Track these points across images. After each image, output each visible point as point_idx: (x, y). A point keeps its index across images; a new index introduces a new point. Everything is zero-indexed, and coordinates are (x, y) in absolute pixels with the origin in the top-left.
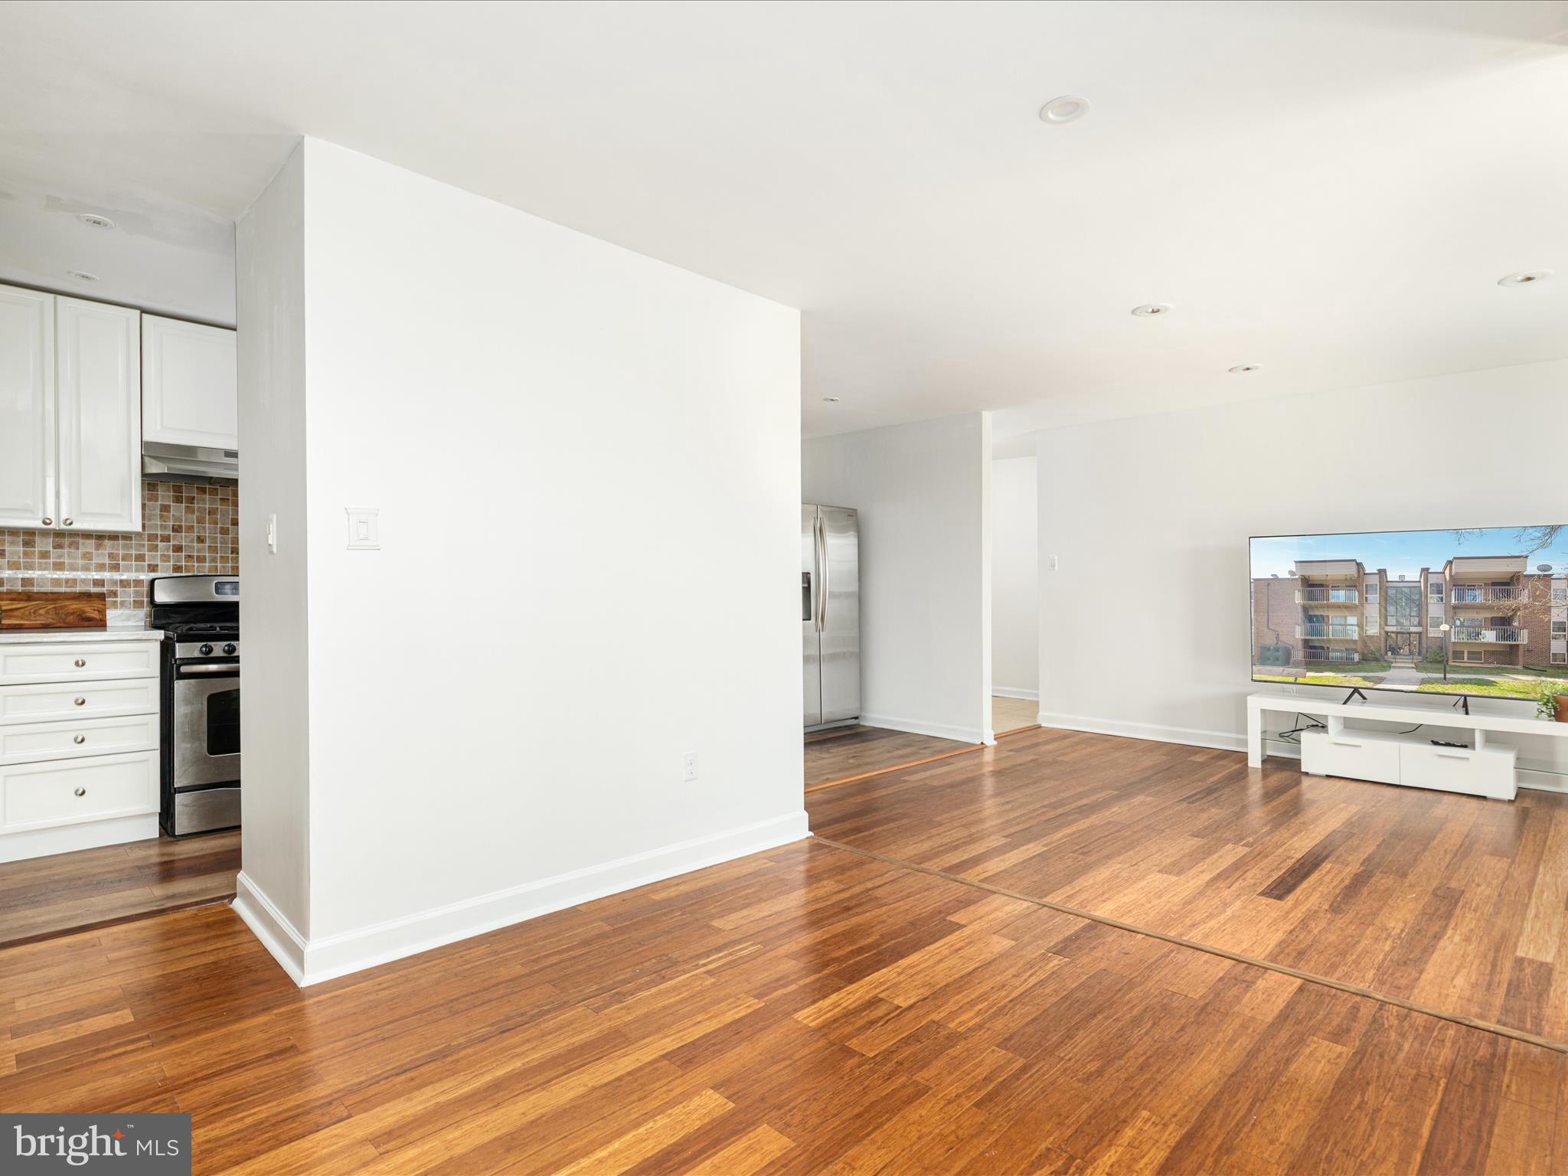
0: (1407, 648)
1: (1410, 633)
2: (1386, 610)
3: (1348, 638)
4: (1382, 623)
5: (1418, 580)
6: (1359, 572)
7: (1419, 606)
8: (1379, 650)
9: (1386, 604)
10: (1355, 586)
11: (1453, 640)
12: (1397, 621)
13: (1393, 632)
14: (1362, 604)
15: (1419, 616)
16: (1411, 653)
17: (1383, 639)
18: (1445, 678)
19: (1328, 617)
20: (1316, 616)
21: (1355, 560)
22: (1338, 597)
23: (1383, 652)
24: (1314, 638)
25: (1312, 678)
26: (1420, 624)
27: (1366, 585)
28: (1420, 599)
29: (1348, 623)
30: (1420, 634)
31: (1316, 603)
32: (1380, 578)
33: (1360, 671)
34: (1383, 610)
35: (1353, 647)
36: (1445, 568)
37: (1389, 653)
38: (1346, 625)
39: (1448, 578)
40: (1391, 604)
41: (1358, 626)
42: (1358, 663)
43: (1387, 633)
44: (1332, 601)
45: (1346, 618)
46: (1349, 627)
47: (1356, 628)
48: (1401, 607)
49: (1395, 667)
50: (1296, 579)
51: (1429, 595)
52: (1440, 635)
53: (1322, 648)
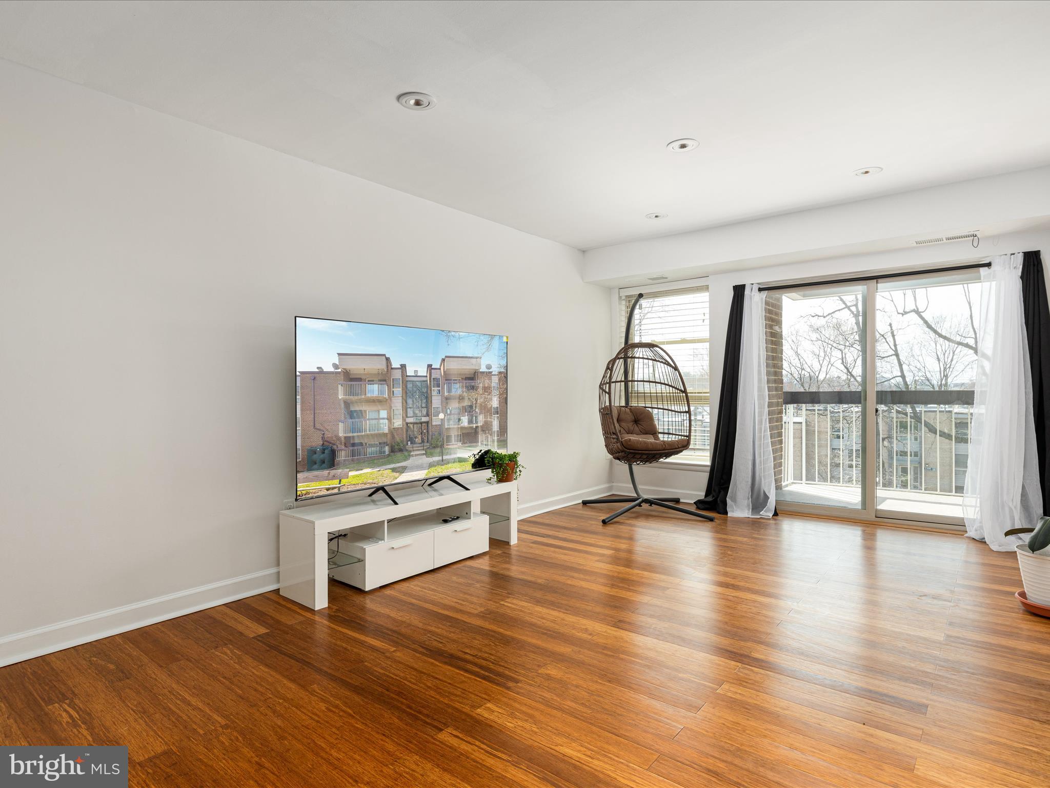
0: (420, 437)
1: (421, 423)
2: (406, 402)
3: (381, 432)
4: (404, 415)
5: (425, 375)
6: (387, 366)
7: (427, 398)
8: (402, 442)
9: (406, 397)
10: (385, 381)
11: (446, 427)
12: (414, 413)
13: (411, 423)
14: (390, 398)
15: (427, 407)
16: (423, 441)
17: (405, 430)
18: (442, 460)
19: (365, 411)
20: (356, 411)
21: (384, 355)
22: (373, 391)
23: (405, 443)
24: (355, 434)
25: (354, 477)
26: (427, 415)
27: (393, 379)
28: (427, 392)
29: (381, 417)
30: (427, 423)
31: (356, 398)
32: (402, 372)
33: (390, 463)
34: (404, 402)
35: (385, 440)
36: (441, 366)
37: (409, 442)
38: (379, 419)
39: (443, 374)
40: (410, 397)
41: (388, 419)
42: (389, 455)
43: (407, 424)
44: (369, 395)
45: (379, 411)
46: (381, 421)
47: (386, 421)
48: (416, 399)
49: (412, 456)
50: (339, 373)
51: (433, 389)
52: (439, 423)
53: (361, 444)
